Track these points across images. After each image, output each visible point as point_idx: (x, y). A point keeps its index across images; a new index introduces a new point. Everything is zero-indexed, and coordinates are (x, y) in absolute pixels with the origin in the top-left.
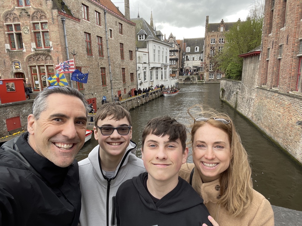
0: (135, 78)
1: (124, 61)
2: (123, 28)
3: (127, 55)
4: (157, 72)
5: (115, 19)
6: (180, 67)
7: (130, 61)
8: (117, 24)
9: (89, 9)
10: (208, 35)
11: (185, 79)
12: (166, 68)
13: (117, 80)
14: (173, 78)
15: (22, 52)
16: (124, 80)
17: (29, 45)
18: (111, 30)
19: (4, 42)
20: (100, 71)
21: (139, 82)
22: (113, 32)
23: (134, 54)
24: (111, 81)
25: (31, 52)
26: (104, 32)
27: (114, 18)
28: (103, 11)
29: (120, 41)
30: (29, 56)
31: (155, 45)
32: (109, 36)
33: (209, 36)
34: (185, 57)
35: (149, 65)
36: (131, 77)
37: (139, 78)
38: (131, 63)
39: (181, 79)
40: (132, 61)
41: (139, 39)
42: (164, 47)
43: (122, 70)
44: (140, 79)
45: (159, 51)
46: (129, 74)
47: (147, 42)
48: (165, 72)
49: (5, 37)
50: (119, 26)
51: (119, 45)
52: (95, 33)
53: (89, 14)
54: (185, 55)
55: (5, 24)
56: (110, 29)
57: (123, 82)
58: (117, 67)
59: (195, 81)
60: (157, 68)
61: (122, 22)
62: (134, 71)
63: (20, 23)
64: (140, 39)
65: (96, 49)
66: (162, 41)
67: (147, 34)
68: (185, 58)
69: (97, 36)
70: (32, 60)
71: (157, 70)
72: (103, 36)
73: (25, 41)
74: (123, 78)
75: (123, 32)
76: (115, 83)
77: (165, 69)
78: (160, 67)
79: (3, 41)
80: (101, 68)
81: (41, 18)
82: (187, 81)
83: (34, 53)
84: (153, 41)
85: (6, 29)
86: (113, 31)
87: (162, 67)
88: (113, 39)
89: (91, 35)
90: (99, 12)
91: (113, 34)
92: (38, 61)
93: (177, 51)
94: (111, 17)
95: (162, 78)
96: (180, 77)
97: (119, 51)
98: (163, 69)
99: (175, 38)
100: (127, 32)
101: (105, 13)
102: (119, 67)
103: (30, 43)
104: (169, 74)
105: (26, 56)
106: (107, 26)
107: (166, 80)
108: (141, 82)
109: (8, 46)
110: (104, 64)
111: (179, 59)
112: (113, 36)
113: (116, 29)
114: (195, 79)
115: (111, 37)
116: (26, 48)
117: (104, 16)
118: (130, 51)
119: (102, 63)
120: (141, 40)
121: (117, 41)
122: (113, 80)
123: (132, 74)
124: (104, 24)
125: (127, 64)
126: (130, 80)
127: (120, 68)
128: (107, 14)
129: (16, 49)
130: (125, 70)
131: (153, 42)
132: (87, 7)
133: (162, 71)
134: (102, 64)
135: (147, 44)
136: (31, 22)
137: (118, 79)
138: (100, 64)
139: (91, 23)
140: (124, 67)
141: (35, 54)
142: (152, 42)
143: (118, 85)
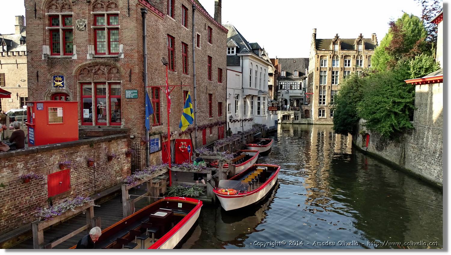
3: (215, 74)
5: (205, 21)
8: (206, 28)
11: (283, 115)
13: (202, 111)
15: (71, 60)
16: (210, 113)
17: (83, 48)
19: (42, 42)
20: (183, 96)
22: (200, 39)
23: (223, 74)
24: (195, 113)
25: (86, 60)
26: (190, 37)
27: (203, 18)
28: (191, 7)
29: (209, 53)
30: (80, 67)
32: (196, 45)
35: (243, 92)
38: (220, 87)
40: (221, 84)
42: (262, 67)
43: (208, 96)
47: (241, 58)
48: (264, 104)
49: (44, 34)
50: (208, 32)
51: (207, 58)
52: (180, 37)
53: (175, 8)
55: (46, 14)
56: (198, 35)
57: (209, 116)
58: (203, 92)
62: (223, 99)
63: (73, 13)
64: (229, 52)
66: (261, 58)
67: (239, 47)
69: (182, 42)
70: (86, 72)
71: (252, 100)
72: (189, 44)
73: (77, 42)
74: (209, 109)
76: (199, 116)
78: (256, 96)
79: (40, 40)
80: (184, 91)
81: (108, 7)
82: (286, 119)
83: (90, 62)
84: (250, 56)
85: (47, 22)
86: (201, 37)
88: (200, 49)
90: (186, 7)
91: (200, 42)
92: (95, 76)
94: (200, 17)
95: (259, 113)
97: (207, 67)
102: (205, 91)
103: (86, 46)
105: (77, 67)
107: (264, 116)
109: (47, 50)
112: (200, 44)
113: (204, 34)
116: (78, 54)
117: (191, 14)
119: (186, 84)
120: (231, 54)
121: (205, 52)
122: (197, 111)
124: (192, 26)
127: (206, 93)
129: (60, 55)
130: (213, 98)
131: (250, 58)
133: (259, 101)
135: (241, 60)
136: (92, 13)
139: (177, 22)
140: (212, 93)
141: (93, 63)
142: (248, 57)
143: (203, 120)
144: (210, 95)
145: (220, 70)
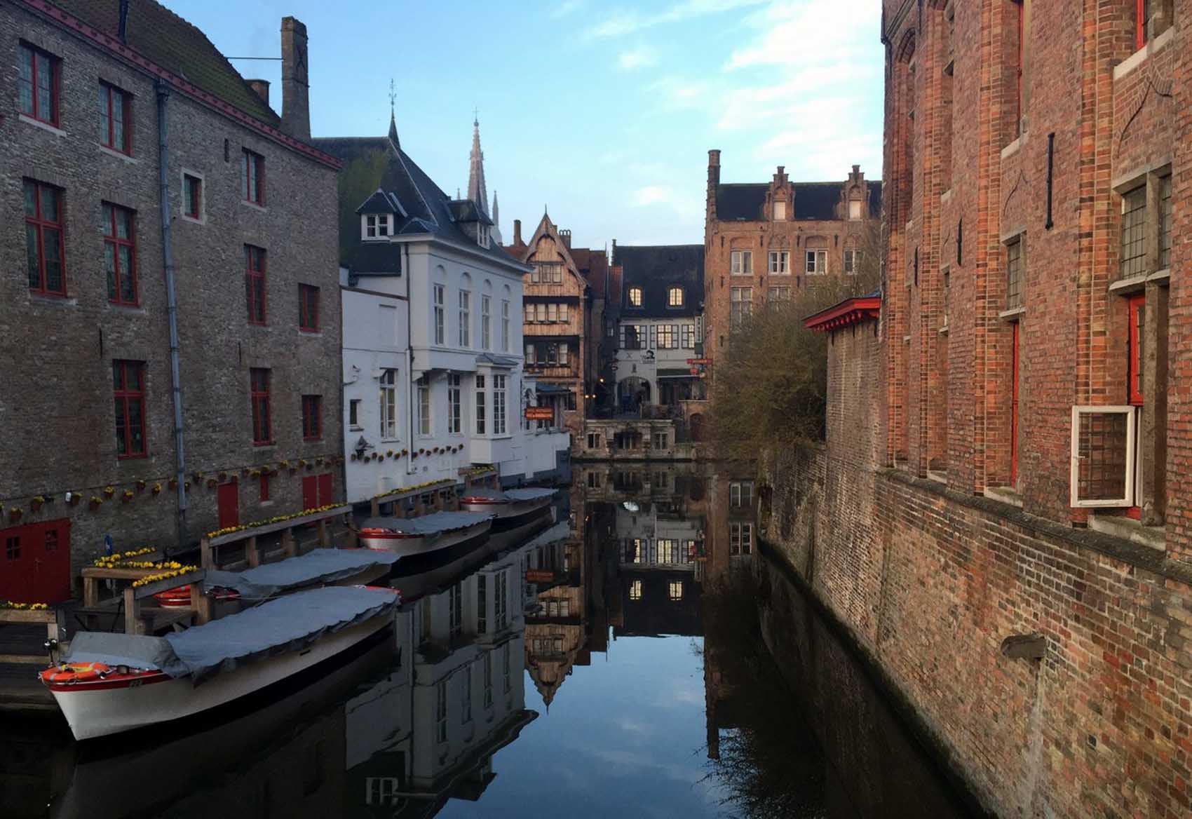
0: (327, 422)
1: (266, 334)
2: (269, 175)
3: (283, 304)
4: (455, 397)
5: (222, 131)
6: (595, 375)
7: (304, 335)
8: (232, 154)
9: (66, 70)
10: (720, 235)
11: (615, 434)
12: (503, 379)
13: (214, 427)
14: (544, 429)
16: (263, 433)
18: (194, 182)
20: (111, 377)
21: (351, 440)
22: (203, 192)
23: (325, 303)
24: (175, 432)
26: (148, 185)
27: (217, 123)
28: (150, 88)
29: (249, 235)
31: (443, 263)
32: (184, 209)
33: (723, 238)
34: (623, 330)
35: (412, 359)
36: (305, 414)
37: (353, 420)
38: (310, 345)
39: (598, 436)
40: (313, 335)
41: (365, 236)
42: (493, 279)
43: (248, 378)
44: (362, 430)
45: (465, 295)
46: (296, 399)
47: (403, 251)
48: (499, 399)
50: (245, 166)
51: (241, 252)
52: (90, 187)
53: (65, 93)
54: (618, 321)
56: (187, 176)
57: (252, 440)
58: (220, 364)
59: (665, 446)
60: (456, 377)
61: (261, 148)
62: (324, 385)
64: (372, 232)
65: (89, 265)
66: (485, 250)
67: (405, 214)
68: (622, 337)
69: (104, 203)
71: (453, 387)
72: (143, 207)
74: (255, 416)
75: (268, 193)
76: (200, 443)
77: (499, 381)
78: (470, 373)
80: (119, 364)
82: (628, 446)
84: (432, 244)
86: (203, 184)
87: (481, 371)
88: (203, 223)
89: (70, 194)
90: (124, 87)
91: (203, 201)
93: (572, 302)
94: (199, 119)
95: (481, 428)
96: (592, 423)
97: (239, 284)
98: (489, 382)
99: (566, 239)
100: (293, 197)
101: (160, 100)
102: (232, 360)
104: (524, 407)
106: (169, 159)
107: (500, 435)
108: (362, 442)
110: (136, 343)
111: (588, 338)
112: (203, 209)
113: (223, 175)
114: (665, 436)
115: (194, 213)
118: (303, 287)
119: (125, 339)
120: (378, 237)
121: (229, 234)
122: (187, 427)
123: (312, 404)
124: (153, 150)
125: (282, 349)
126: (300, 431)
127: (239, 367)
128: (171, 102)
130: (273, 381)
131: (433, 251)
132: (55, 62)
133: (481, 390)
134: (123, 345)
135: (403, 258)
137: (219, 425)
138: (109, 344)
139: (73, 135)
140: (267, 365)
142: (426, 249)
143: (219, 456)
144: (261, 375)
145: (309, 293)
